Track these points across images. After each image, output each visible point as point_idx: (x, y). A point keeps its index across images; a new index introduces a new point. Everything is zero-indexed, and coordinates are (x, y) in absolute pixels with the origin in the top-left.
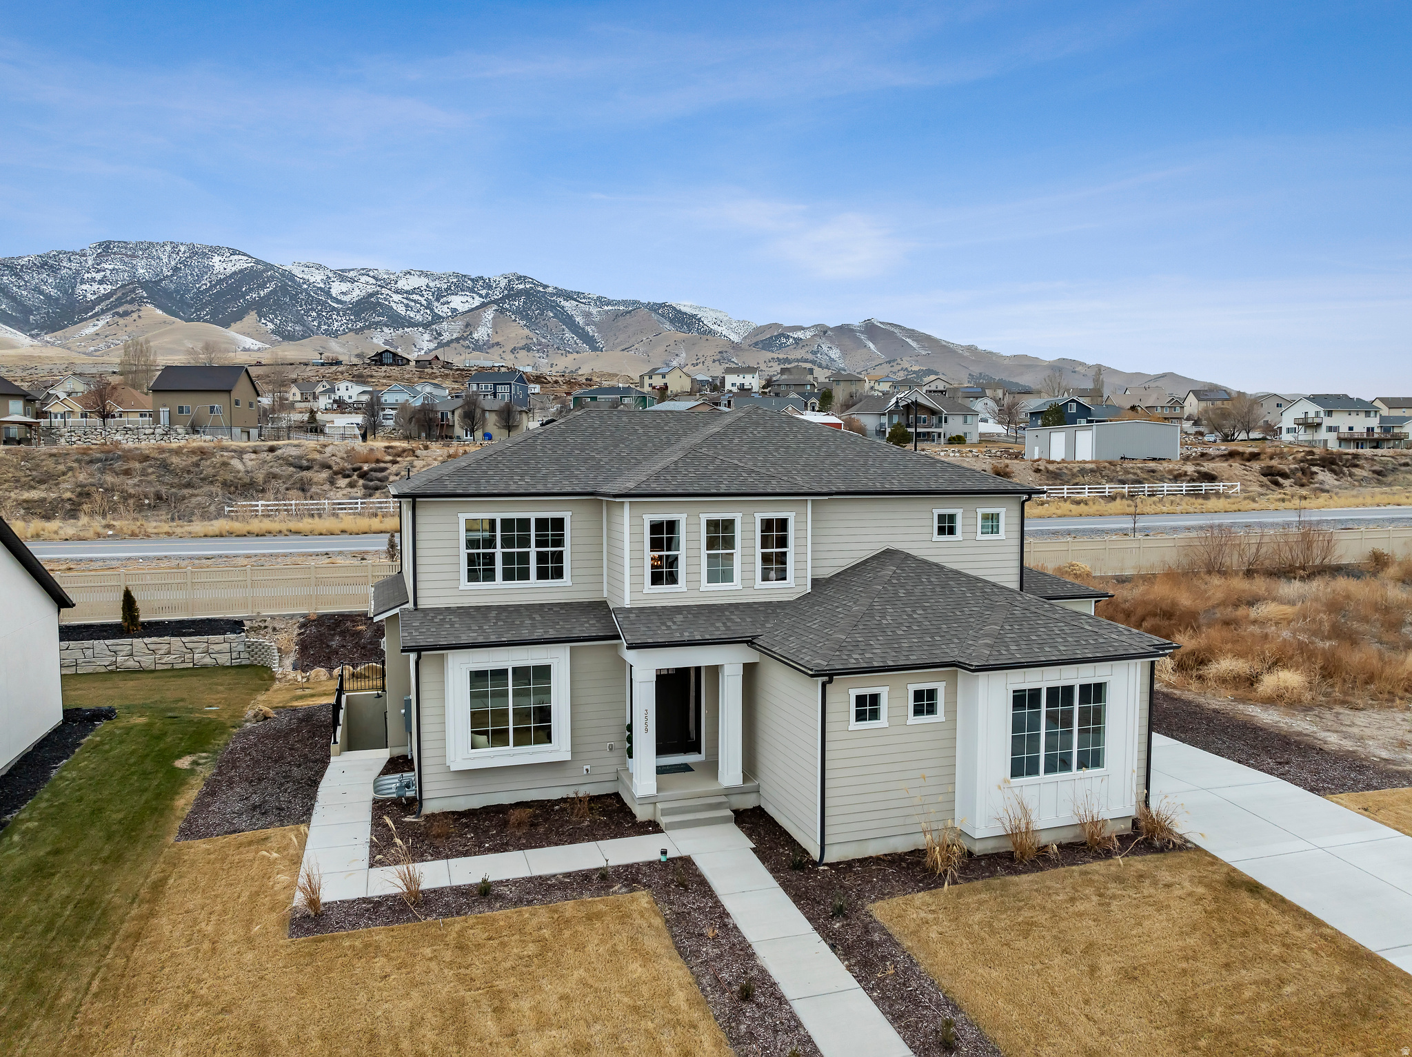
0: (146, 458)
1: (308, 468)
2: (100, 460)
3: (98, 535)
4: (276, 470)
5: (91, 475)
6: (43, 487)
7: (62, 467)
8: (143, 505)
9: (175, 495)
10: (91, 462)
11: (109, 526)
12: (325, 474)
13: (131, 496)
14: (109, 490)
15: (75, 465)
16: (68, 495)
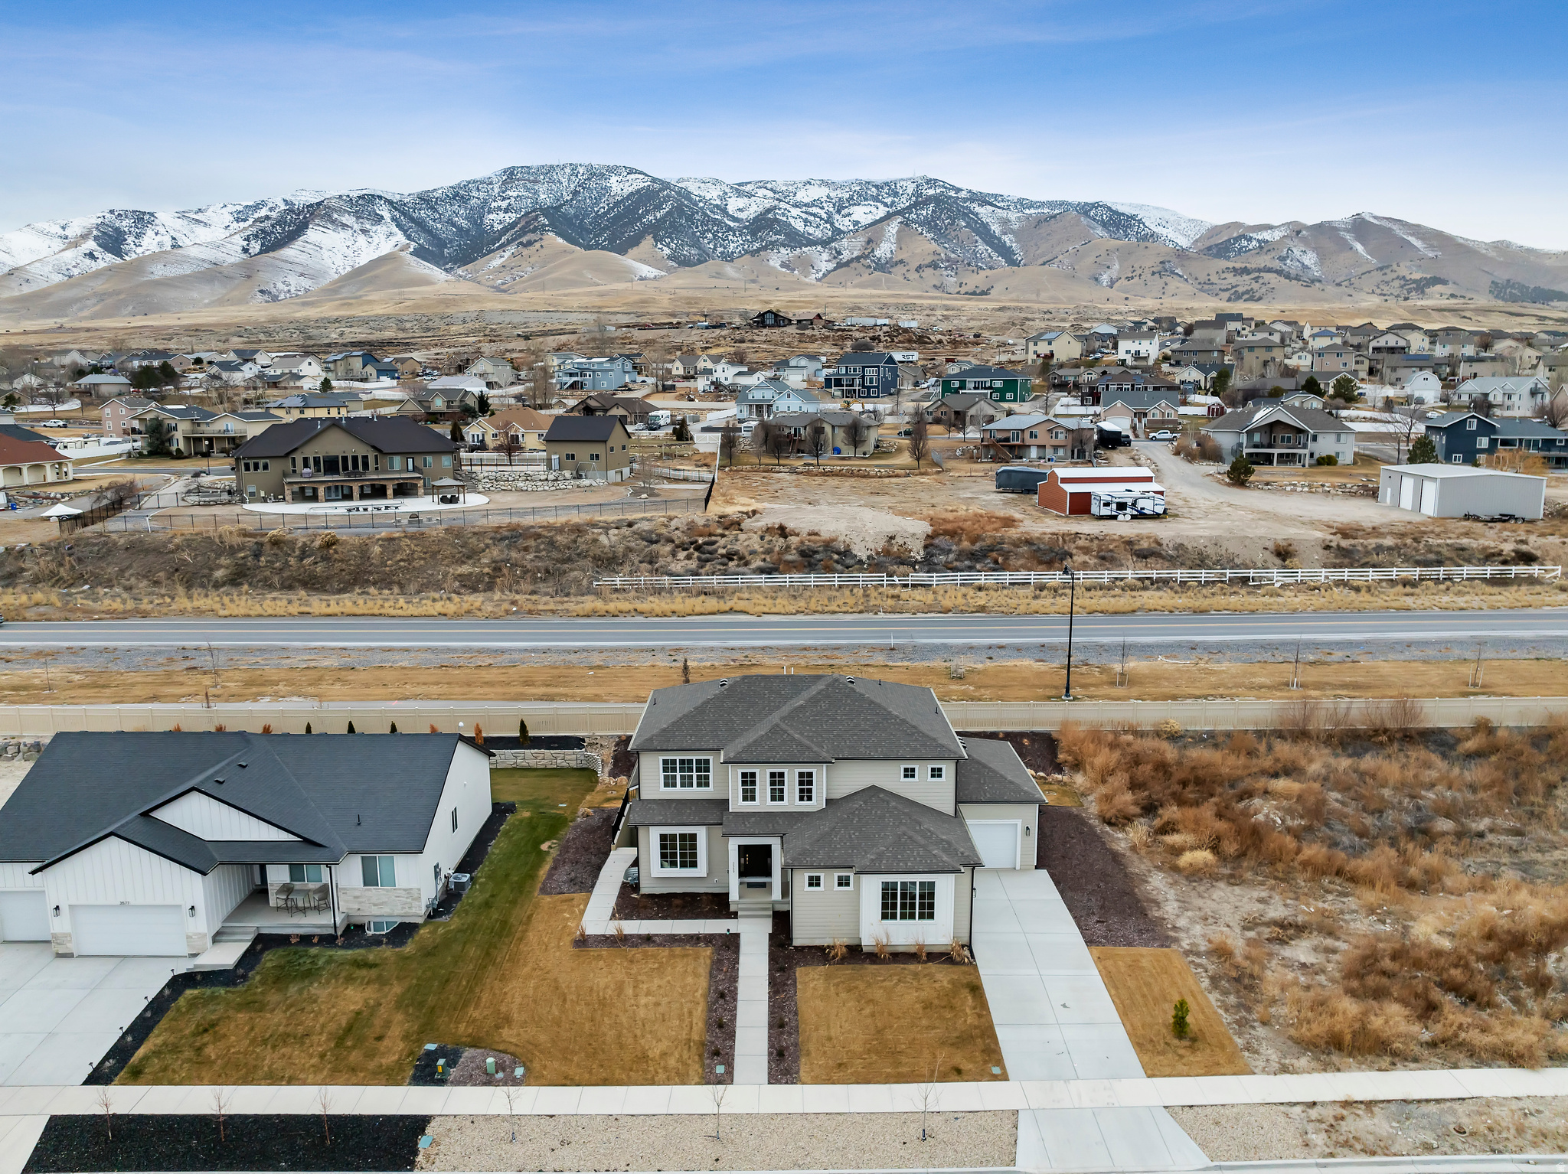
0: (538, 536)
1: (656, 542)
2: (506, 538)
3: (507, 612)
4: (633, 544)
5: (501, 551)
6: (470, 562)
7: (482, 545)
8: (537, 578)
9: (558, 569)
10: (502, 539)
11: (514, 603)
12: (668, 548)
13: (528, 571)
14: (515, 565)
15: (491, 542)
16: (486, 570)
